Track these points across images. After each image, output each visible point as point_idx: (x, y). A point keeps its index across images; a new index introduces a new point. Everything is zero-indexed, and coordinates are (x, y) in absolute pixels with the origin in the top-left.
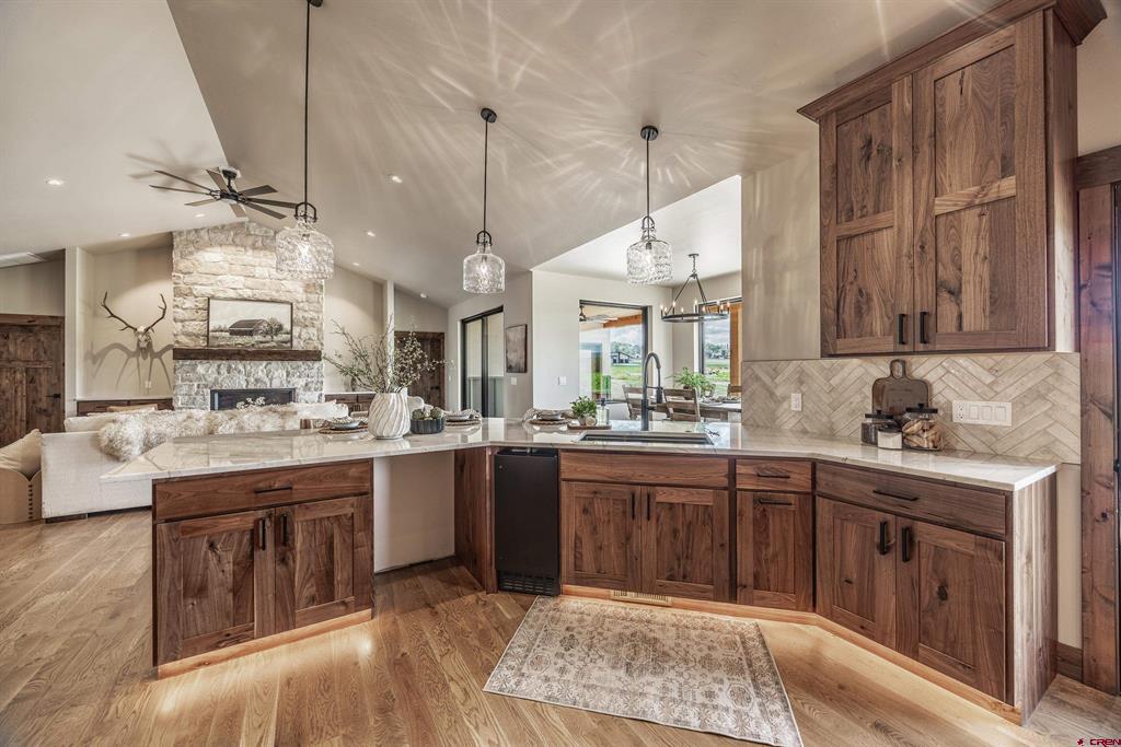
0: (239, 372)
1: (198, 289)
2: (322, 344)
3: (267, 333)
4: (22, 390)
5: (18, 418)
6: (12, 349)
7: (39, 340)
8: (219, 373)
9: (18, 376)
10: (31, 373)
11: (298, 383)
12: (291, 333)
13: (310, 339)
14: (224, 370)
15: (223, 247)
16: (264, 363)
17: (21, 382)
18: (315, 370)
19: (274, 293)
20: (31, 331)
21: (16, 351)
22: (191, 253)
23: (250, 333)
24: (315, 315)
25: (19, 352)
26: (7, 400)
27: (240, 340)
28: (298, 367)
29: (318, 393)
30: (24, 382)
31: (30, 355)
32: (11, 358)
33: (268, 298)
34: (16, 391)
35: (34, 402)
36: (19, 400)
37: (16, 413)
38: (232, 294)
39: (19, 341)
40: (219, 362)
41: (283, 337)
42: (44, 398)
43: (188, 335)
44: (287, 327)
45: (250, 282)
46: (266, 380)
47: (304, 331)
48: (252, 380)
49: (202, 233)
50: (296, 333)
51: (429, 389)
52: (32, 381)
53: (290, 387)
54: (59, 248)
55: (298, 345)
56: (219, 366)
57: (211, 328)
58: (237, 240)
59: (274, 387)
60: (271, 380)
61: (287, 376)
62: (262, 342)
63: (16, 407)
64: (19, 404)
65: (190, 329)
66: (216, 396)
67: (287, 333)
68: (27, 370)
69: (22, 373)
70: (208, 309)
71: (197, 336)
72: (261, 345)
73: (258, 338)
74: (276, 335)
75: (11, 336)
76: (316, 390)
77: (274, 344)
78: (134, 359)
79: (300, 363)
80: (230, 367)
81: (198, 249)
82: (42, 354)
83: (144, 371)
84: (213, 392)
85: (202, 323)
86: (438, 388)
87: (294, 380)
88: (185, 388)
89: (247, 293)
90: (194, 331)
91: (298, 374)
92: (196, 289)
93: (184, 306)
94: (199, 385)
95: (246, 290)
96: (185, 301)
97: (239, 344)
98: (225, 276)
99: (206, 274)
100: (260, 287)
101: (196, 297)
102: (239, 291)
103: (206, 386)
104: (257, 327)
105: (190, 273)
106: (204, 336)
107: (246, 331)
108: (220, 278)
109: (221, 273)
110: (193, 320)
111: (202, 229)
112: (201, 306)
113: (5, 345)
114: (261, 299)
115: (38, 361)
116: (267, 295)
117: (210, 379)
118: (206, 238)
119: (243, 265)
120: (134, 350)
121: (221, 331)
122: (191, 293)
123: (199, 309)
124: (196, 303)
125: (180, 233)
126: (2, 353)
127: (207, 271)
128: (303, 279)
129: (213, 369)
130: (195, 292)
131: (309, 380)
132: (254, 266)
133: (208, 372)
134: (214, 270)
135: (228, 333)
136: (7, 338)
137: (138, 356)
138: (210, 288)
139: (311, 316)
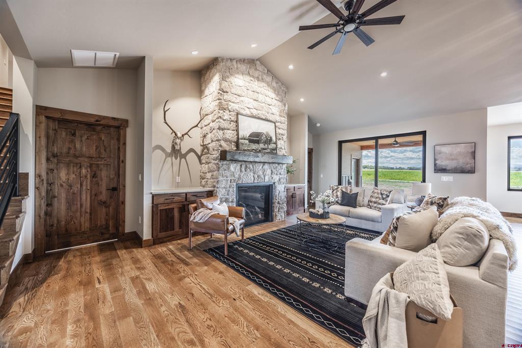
1: (232, 106)
2: (285, 152)
3: (265, 143)
4: (87, 184)
5: (83, 210)
6: (78, 146)
7: (101, 139)
8: (241, 171)
9: (84, 171)
10: (94, 168)
11: (276, 179)
12: (276, 143)
14: (243, 170)
15: (244, 76)
17: (86, 176)
19: (266, 114)
20: (94, 130)
21: (81, 148)
22: (228, 77)
23: (258, 142)
24: (284, 132)
25: (84, 149)
26: (74, 193)
27: (253, 147)
30: (89, 176)
31: (93, 151)
32: (77, 154)
33: (264, 118)
34: (81, 185)
35: (96, 195)
36: (84, 192)
37: (81, 206)
38: (248, 112)
39: (84, 138)
40: (241, 163)
41: (273, 146)
42: (104, 192)
43: (226, 140)
44: (274, 139)
45: (255, 104)
46: (262, 176)
48: (256, 176)
49: (234, 62)
50: (278, 144)
52: (94, 176)
53: (272, 182)
54: (141, 54)
56: (241, 165)
57: (240, 137)
58: (251, 72)
59: (266, 181)
61: (272, 174)
62: (263, 149)
63: (81, 199)
64: (84, 197)
65: (227, 136)
67: (274, 143)
68: (91, 166)
69: (86, 168)
70: (237, 122)
71: (231, 142)
72: (263, 151)
73: (262, 145)
74: (269, 144)
75: (77, 134)
76: (283, 183)
77: (268, 150)
78: (169, 159)
80: (246, 166)
81: (231, 75)
82: (103, 151)
83: (176, 168)
84: (237, 185)
85: (233, 132)
87: (274, 176)
88: (224, 182)
89: (255, 112)
90: (230, 138)
91: (276, 172)
92: (230, 105)
93: (224, 118)
94: (231, 180)
95: (254, 110)
96: (225, 113)
97: (254, 149)
98: (244, 98)
99: (236, 94)
100: (261, 109)
101: (230, 111)
102: (251, 110)
103: (234, 180)
104: (261, 138)
105: (227, 92)
106: (234, 142)
107: (256, 140)
108: (242, 98)
109: (243, 95)
110: (228, 129)
111: (234, 59)
112: (233, 118)
113: (72, 141)
114: (261, 117)
115: (99, 157)
116: (264, 115)
117: (237, 176)
118: (236, 66)
119: (253, 91)
120: (170, 152)
121: (245, 139)
122: (228, 108)
123: (232, 121)
124: (230, 116)
125: (223, 59)
126: (69, 149)
127: (236, 93)
128: (279, 106)
129: (238, 167)
130: (230, 108)
131: (281, 176)
132: (258, 93)
133: (235, 170)
134: (239, 92)
135: (248, 141)
136: (74, 135)
137: (172, 157)
138: (237, 106)
139: (282, 133)
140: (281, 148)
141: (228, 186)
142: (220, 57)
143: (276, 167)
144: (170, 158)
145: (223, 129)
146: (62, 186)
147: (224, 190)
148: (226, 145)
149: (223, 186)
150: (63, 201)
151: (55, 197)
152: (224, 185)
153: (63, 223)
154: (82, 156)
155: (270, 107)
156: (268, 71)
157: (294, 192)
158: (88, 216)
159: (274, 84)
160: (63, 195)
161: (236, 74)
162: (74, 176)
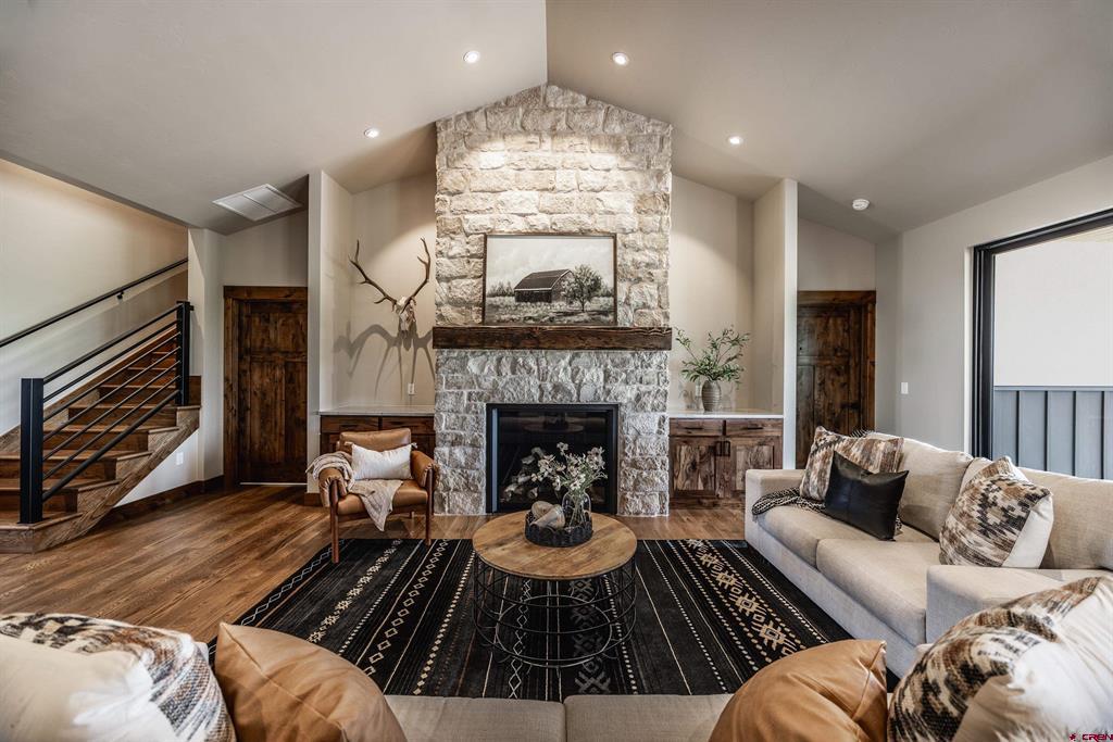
0: (530, 371)
1: (473, 221)
2: (668, 315)
3: (574, 297)
4: (281, 391)
5: (278, 430)
6: (272, 336)
8: (499, 373)
9: (278, 373)
10: (289, 368)
11: (624, 394)
12: (613, 294)
14: (506, 368)
15: (508, 139)
16: (569, 355)
17: (280, 381)
18: (654, 370)
19: (584, 218)
21: (276, 339)
22: (461, 156)
23: (547, 298)
24: (655, 257)
25: (279, 340)
26: (267, 406)
27: (531, 310)
29: (657, 416)
30: (283, 380)
31: (288, 343)
32: (271, 347)
33: (574, 230)
34: (276, 394)
35: (293, 410)
36: (278, 406)
37: (276, 424)
38: (520, 225)
39: (279, 324)
40: (499, 353)
41: (601, 302)
43: (455, 303)
44: (607, 281)
45: (547, 200)
46: (572, 387)
47: (636, 289)
48: (549, 386)
49: (477, 117)
50: (621, 294)
53: (610, 401)
55: (626, 318)
56: (499, 360)
57: (488, 290)
58: (529, 124)
59: (584, 400)
60: (579, 387)
61: (606, 380)
62: (566, 314)
63: (275, 415)
64: (278, 411)
65: (458, 294)
66: (497, 414)
67: (608, 295)
68: (286, 365)
69: (281, 369)
70: (484, 257)
71: (468, 305)
72: (566, 320)
73: (560, 305)
74: (589, 298)
75: (271, 319)
76: (654, 410)
77: (586, 316)
78: (396, 350)
79: (630, 354)
81: (471, 148)
82: (299, 341)
83: (406, 368)
84: (490, 408)
85: (475, 281)
87: (617, 387)
88: (451, 400)
89: (542, 221)
90: (465, 296)
91: (624, 375)
92: (468, 220)
93: (451, 254)
94: (470, 394)
95: (540, 216)
96: (453, 243)
97: (530, 318)
98: (509, 192)
99: (483, 191)
100: (563, 208)
101: (467, 235)
102: (530, 218)
103: (480, 396)
104: (559, 285)
105: (459, 193)
106: (477, 305)
107: (540, 293)
108: (502, 197)
109: (504, 187)
110: (464, 277)
111: (477, 111)
112: (474, 250)
113: (266, 331)
114: (564, 230)
115: (296, 352)
116: (574, 223)
117: (486, 384)
118: (483, 125)
119: (538, 169)
120: (396, 335)
121: (504, 294)
122: (461, 228)
123: (472, 256)
124: (468, 247)
125: (446, 122)
126: (263, 341)
127: (484, 187)
128: (633, 184)
129: (491, 365)
130: (466, 226)
131: (643, 388)
132: (554, 169)
133: (482, 370)
134: (493, 184)
135: (513, 299)
136: (268, 320)
137: (400, 344)
138: (487, 216)
139: (647, 260)
140: (645, 306)
141: (462, 409)
142: (439, 121)
143: (624, 362)
144: (396, 348)
145: (448, 280)
146: (255, 393)
147: (453, 416)
148: (455, 315)
150: (257, 414)
151: (248, 409)
152: (450, 406)
153: (257, 446)
154: (277, 350)
155: (600, 195)
156: (590, 98)
157: (722, 439)
158: (282, 439)
159: (616, 128)
160: (257, 408)
161: (484, 141)
162: (268, 380)
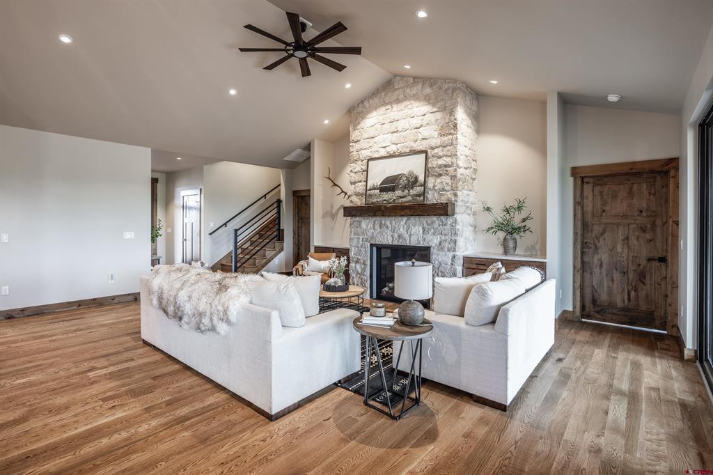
0: (387, 227)
2: (456, 195)
3: (405, 188)
8: (374, 229)
11: (433, 241)
12: (424, 185)
13: (443, 190)
14: (377, 226)
15: (378, 109)
16: (405, 219)
18: (448, 227)
19: (412, 144)
22: (360, 123)
23: (393, 189)
24: (448, 160)
27: (386, 196)
28: (433, 223)
29: (451, 254)
33: (407, 151)
38: (383, 153)
40: (374, 219)
41: (419, 189)
43: (357, 194)
44: (421, 178)
45: (395, 137)
46: (407, 236)
47: (439, 180)
48: (396, 236)
49: (366, 102)
50: (430, 185)
51: (644, 262)
53: (426, 245)
55: (432, 198)
56: (375, 222)
57: (368, 188)
58: (387, 100)
59: (412, 244)
60: (410, 236)
61: (423, 232)
62: (401, 197)
65: (358, 190)
66: (375, 249)
67: (421, 185)
70: (367, 170)
71: (361, 195)
72: (400, 201)
73: (398, 193)
74: (412, 188)
76: (449, 250)
77: (409, 198)
79: (435, 218)
80: (381, 223)
81: (363, 118)
84: (372, 245)
85: (363, 184)
86: (663, 260)
87: (429, 237)
88: (356, 241)
89: (392, 149)
90: (360, 191)
91: (433, 230)
92: (362, 154)
93: (356, 171)
94: (363, 239)
95: (392, 146)
96: (356, 166)
97: (385, 200)
98: (378, 137)
99: (368, 138)
100: (402, 140)
101: (362, 161)
102: (387, 148)
103: (367, 240)
104: (399, 182)
105: (358, 141)
107: (390, 187)
108: (375, 139)
109: (376, 135)
110: (360, 182)
111: (365, 99)
112: (364, 168)
114: (403, 152)
116: (408, 147)
117: (369, 234)
118: (368, 105)
119: (391, 122)
121: (375, 189)
122: (359, 158)
123: (363, 171)
124: (361, 167)
127: (368, 136)
128: (437, 120)
129: (371, 224)
130: (361, 157)
131: (443, 238)
132: (398, 120)
133: (368, 227)
134: (372, 134)
135: (378, 191)
138: (369, 151)
139: (445, 163)
141: (360, 246)
145: (355, 183)
147: (357, 249)
148: (357, 200)
149: (355, 244)
151: (301, 244)
155: (420, 130)
159: (428, 90)
161: (368, 114)
